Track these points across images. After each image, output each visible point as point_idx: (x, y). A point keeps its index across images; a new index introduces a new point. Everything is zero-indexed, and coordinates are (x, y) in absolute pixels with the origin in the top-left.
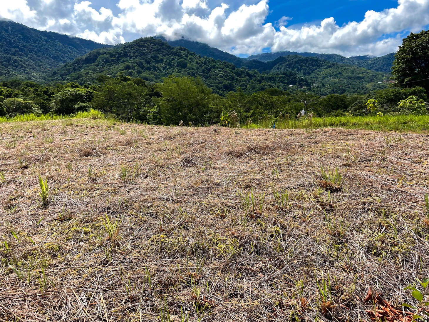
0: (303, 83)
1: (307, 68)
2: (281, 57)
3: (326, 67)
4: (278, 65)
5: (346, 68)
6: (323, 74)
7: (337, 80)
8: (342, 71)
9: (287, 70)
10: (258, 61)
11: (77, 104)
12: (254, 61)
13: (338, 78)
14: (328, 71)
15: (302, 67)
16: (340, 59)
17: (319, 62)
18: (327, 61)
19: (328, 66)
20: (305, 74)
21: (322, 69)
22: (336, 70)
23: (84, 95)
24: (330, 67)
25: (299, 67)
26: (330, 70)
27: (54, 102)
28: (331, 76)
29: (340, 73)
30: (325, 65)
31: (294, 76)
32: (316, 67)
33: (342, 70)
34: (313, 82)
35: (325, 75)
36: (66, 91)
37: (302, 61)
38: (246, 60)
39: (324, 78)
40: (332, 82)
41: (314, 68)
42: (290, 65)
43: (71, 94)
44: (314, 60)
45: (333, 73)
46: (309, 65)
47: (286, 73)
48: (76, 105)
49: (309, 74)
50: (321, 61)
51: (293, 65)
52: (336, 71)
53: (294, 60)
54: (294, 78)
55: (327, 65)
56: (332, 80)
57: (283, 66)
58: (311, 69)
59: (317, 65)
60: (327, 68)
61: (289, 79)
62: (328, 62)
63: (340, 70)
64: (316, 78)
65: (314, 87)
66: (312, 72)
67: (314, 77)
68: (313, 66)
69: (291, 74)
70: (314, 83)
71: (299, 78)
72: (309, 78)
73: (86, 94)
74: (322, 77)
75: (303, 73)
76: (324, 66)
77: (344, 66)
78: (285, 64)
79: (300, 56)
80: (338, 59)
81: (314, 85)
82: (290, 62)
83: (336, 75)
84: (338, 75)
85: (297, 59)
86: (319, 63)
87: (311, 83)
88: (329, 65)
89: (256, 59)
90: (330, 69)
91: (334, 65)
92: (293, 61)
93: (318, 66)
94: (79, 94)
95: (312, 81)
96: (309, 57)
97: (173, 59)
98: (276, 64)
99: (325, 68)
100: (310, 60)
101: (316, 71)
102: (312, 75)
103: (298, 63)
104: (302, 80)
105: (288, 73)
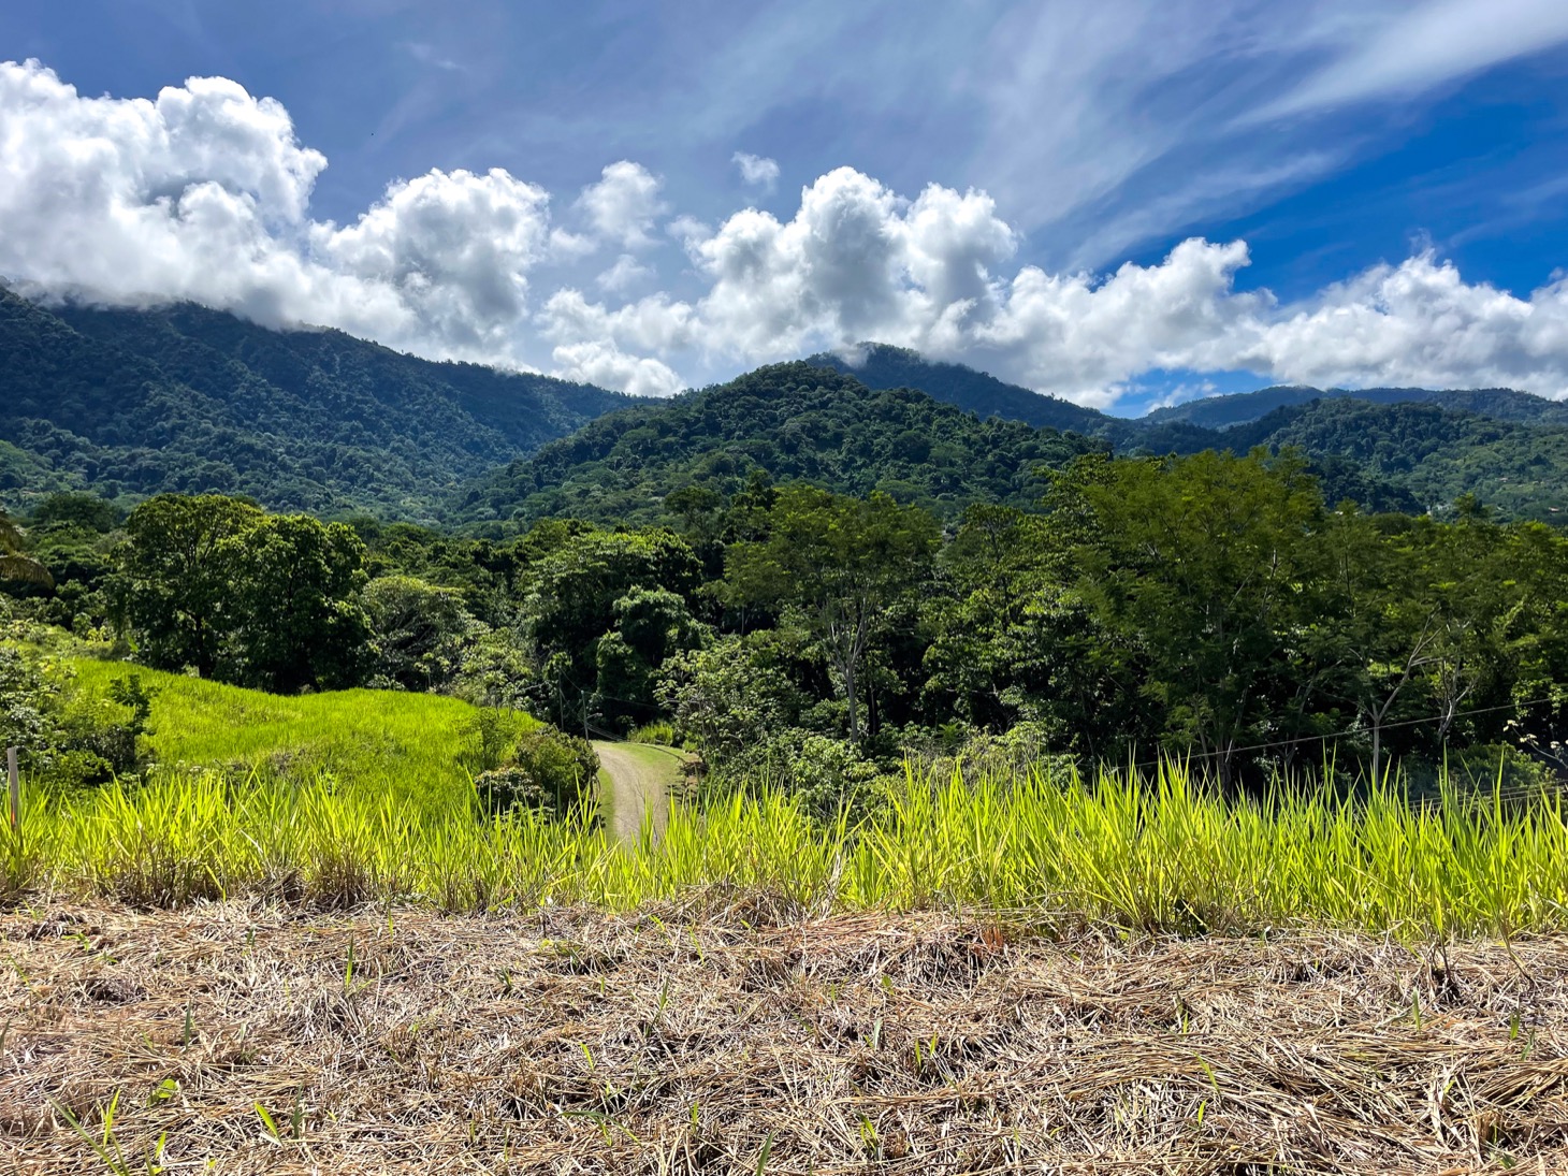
0: (1392, 502)
1: (1394, 445)
2: (1282, 408)
3: (1474, 438)
4: (1273, 437)
5: (1562, 441)
6: (1468, 467)
7: (1528, 488)
8: (1547, 451)
9: (1320, 458)
10: (1192, 427)
11: (626, 594)
12: (1175, 427)
13: (1531, 479)
14: (1485, 452)
15: (1374, 441)
16: (1527, 407)
17: (1442, 420)
18: (1480, 417)
19: (1486, 434)
20: (1388, 468)
21: (1459, 445)
22: (1519, 449)
23: (648, 560)
24: (1493, 437)
25: (1364, 442)
26: (1497, 451)
27: (540, 590)
28: (1499, 471)
29: (1538, 461)
30: (1473, 431)
31: (1351, 475)
32: (1434, 440)
33: (1548, 447)
34: (1431, 498)
35: (1474, 470)
36: (586, 543)
37: (1375, 420)
38: (1143, 426)
39: (1471, 480)
40: (1508, 495)
41: (1426, 443)
42: (1324, 437)
43: (604, 557)
44: (1420, 414)
45: (1510, 460)
46: (1402, 433)
47: (1317, 465)
48: (625, 598)
49: (1405, 466)
50: (1452, 418)
51: (1336, 436)
52: (1520, 454)
53: (1338, 417)
54: (1352, 484)
55: (1482, 430)
56: (1508, 487)
57: (1294, 441)
58: (1415, 450)
59: (1436, 432)
60: (1481, 443)
61: (1331, 489)
62: (1484, 420)
63: (1536, 448)
64: (1439, 482)
65: (1436, 514)
66: (1419, 458)
67: (1427, 479)
68: (1420, 435)
69: (1337, 470)
70: (1438, 500)
71: (1372, 482)
72: (1409, 481)
73: (657, 554)
74: (1461, 475)
75: (1383, 464)
76: (1466, 434)
77: (1552, 433)
78: (1302, 435)
79: (1364, 402)
80: (1518, 406)
81: (1440, 508)
82: (1321, 425)
83: (1521, 469)
84: (1532, 468)
85: (1354, 414)
86: (1445, 424)
87: (1422, 499)
88: (1490, 429)
89: (1184, 420)
90: (1496, 445)
91: (1509, 429)
92: (1334, 422)
93: (1444, 437)
94: (632, 556)
95: (1428, 491)
96: (1400, 405)
97: (879, 433)
98: (1267, 434)
99: (1473, 444)
100: (1407, 416)
101: (1434, 455)
102: (1420, 471)
103: (1358, 427)
104: (1386, 489)
105: (1325, 466)
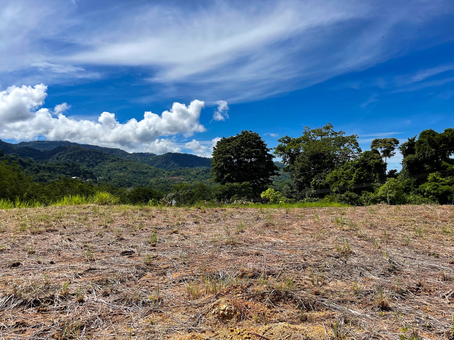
0: (88, 175)
1: (90, 160)
2: (60, 146)
3: (110, 160)
4: (57, 154)
5: (130, 163)
6: (108, 168)
7: (122, 174)
8: (127, 165)
9: (70, 161)
10: (32, 149)
12: (27, 148)
13: (123, 172)
14: (113, 164)
15: (85, 158)
16: (123, 154)
17: (103, 155)
18: (112, 155)
19: (112, 160)
20: (88, 166)
21: (107, 162)
22: (120, 164)
24: (115, 161)
25: (82, 158)
26: (115, 164)
28: (116, 170)
29: (125, 168)
30: (110, 159)
31: (78, 167)
32: (100, 160)
33: (127, 164)
34: (98, 175)
35: (110, 169)
37: (85, 153)
38: (16, 146)
39: (109, 171)
40: (117, 175)
41: (98, 161)
42: (72, 156)
44: (97, 153)
45: (118, 167)
46: (92, 157)
47: (69, 164)
49: (93, 166)
50: (105, 155)
51: (75, 156)
52: (120, 166)
53: (76, 151)
54: (78, 170)
55: (112, 159)
56: (117, 173)
57: (63, 156)
58: (96, 162)
59: (101, 158)
60: (112, 162)
61: (72, 170)
62: (113, 156)
63: (124, 164)
64: (101, 171)
65: (99, 179)
66: (96, 164)
67: (98, 170)
68: (97, 158)
69: (74, 165)
70: (100, 176)
71: (83, 170)
72: (94, 170)
74: (107, 170)
75: (87, 165)
76: (108, 159)
77: (128, 161)
78: (65, 155)
79: (83, 148)
80: (121, 154)
81: (100, 178)
82: (71, 153)
83: (121, 169)
84: (123, 169)
85: (80, 151)
86: (103, 156)
87: (96, 175)
88: (114, 158)
89: (30, 146)
90: (115, 163)
91: (118, 159)
92: (75, 152)
93: (103, 159)
95: (98, 173)
96: (92, 150)
98: (55, 153)
99: (110, 162)
100: (94, 153)
101: (100, 164)
102: (96, 168)
103: (81, 154)
104: (87, 172)
105: (71, 164)
